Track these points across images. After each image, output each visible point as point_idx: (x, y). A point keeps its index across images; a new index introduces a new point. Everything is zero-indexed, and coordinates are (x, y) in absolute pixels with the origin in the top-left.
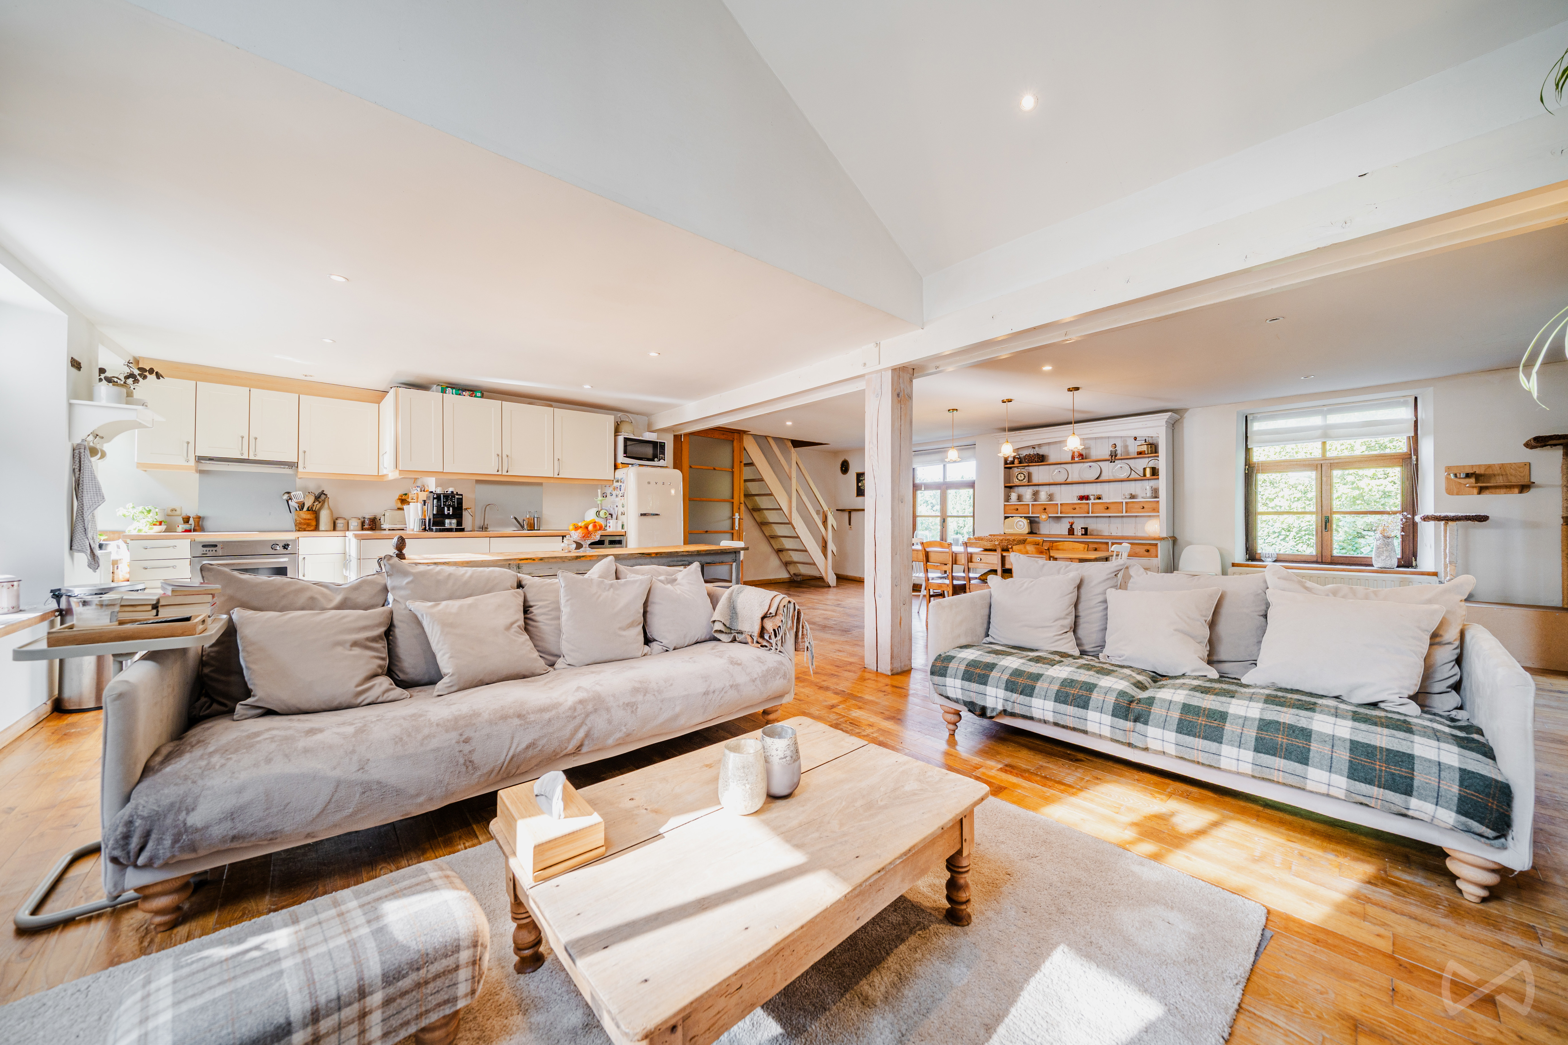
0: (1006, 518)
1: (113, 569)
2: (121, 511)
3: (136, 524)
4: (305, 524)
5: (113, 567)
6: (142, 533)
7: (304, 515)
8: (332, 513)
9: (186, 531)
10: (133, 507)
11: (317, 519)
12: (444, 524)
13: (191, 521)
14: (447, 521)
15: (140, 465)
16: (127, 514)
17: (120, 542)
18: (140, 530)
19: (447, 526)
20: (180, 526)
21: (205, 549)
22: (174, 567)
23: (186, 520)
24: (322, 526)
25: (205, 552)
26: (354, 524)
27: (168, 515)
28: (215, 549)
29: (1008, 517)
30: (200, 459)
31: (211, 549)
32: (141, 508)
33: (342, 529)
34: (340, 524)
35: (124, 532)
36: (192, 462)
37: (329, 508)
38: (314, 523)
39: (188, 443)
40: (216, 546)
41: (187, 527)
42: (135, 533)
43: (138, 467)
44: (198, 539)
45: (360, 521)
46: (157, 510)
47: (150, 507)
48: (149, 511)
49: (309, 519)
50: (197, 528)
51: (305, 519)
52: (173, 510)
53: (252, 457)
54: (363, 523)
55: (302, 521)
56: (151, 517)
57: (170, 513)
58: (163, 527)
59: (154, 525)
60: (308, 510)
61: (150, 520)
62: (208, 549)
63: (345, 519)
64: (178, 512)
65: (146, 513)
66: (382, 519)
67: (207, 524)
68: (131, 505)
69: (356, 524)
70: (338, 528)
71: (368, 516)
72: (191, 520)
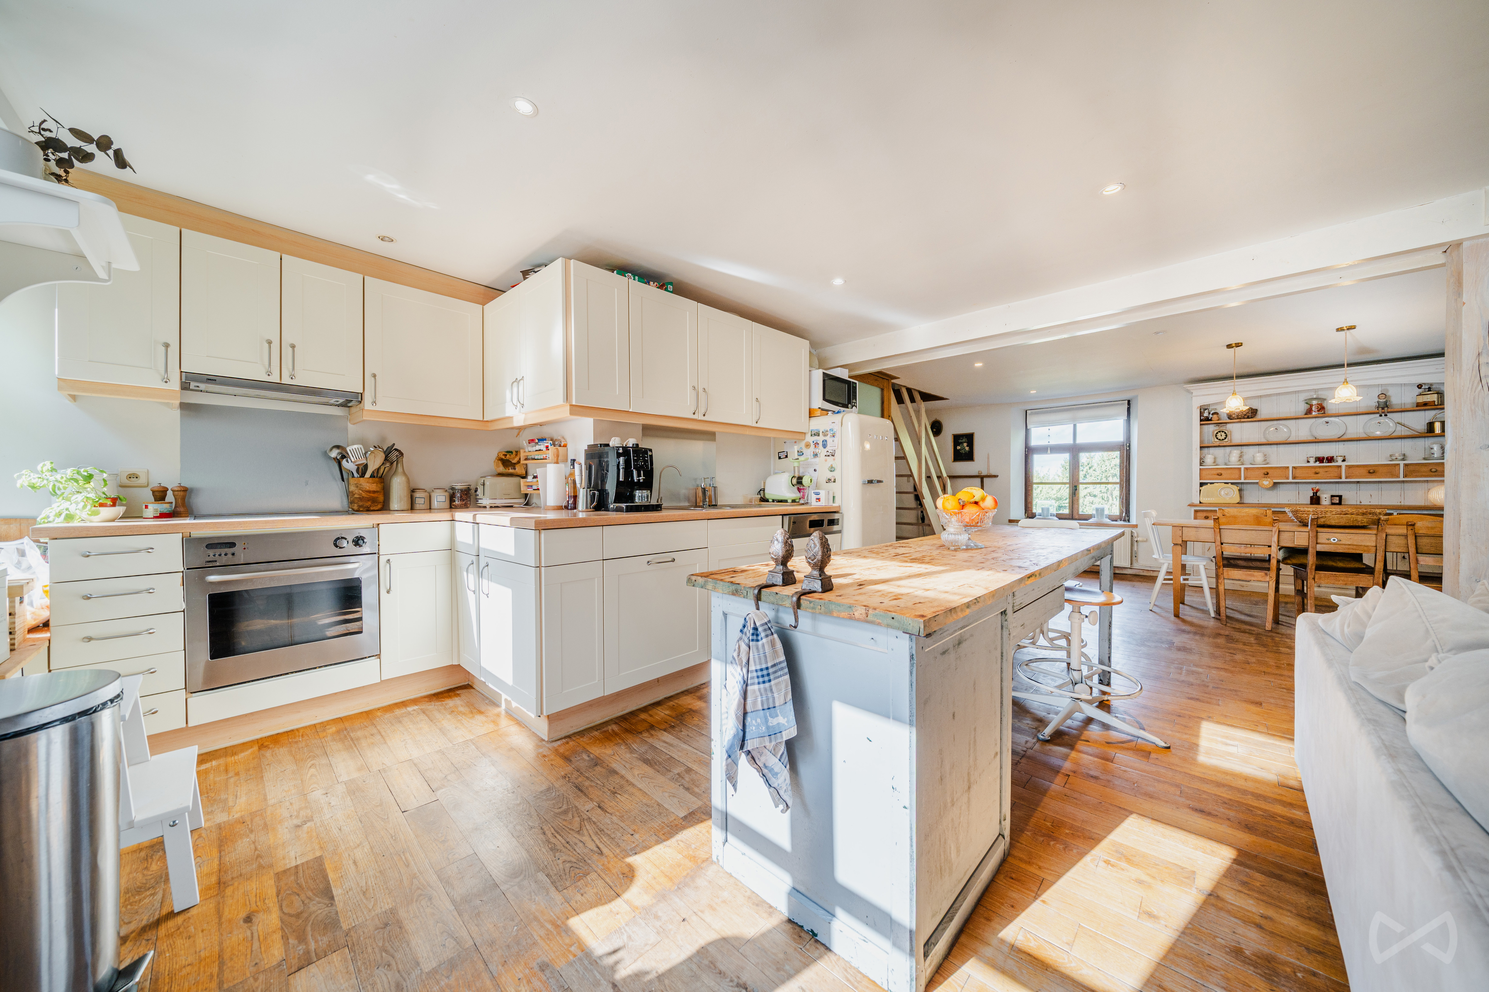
0: (1202, 485)
1: (12, 606)
2: (25, 479)
3: (59, 505)
4: (368, 500)
5: (12, 602)
6: (76, 524)
7: (367, 484)
8: (408, 481)
9: (163, 516)
10: (53, 470)
11: (386, 491)
12: (632, 498)
13: (170, 497)
14: (638, 493)
15: (63, 383)
16: (38, 482)
17: (26, 543)
18: (69, 517)
19: (638, 501)
20: (150, 506)
21: (211, 552)
22: (149, 591)
23: (160, 495)
24: (395, 504)
25: (211, 558)
26: (440, 499)
27: (122, 486)
28: (232, 550)
29: (1207, 484)
30: (188, 381)
31: (223, 551)
32: (69, 472)
33: (423, 507)
34: (420, 499)
35: (34, 519)
36: (175, 385)
37: (404, 473)
38: (381, 498)
39: (167, 346)
40: (232, 545)
41: (164, 507)
42: (59, 523)
43: (60, 388)
44: (196, 533)
45: (447, 494)
46: (105, 475)
47: (90, 470)
48: (89, 478)
49: (374, 492)
50: (181, 509)
51: (369, 492)
52: (132, 476)
53: (286, 380)
54: (452, 498)
55: (364, 494)
56: (92, 489)
57: (126, 482)
58: (120, 510)
59: (102, 505)
60: (372, 476)
61: (92, 495)
62: (218, 551)
63: (424, 490)
64: (142, 480)
65: (81, 482)
66: (480, 492)
67: (200, 502)
68: (48, 465)
69: (442, 499)
70: (417, 506)
71: (459, 486)
72: (170, 494)
